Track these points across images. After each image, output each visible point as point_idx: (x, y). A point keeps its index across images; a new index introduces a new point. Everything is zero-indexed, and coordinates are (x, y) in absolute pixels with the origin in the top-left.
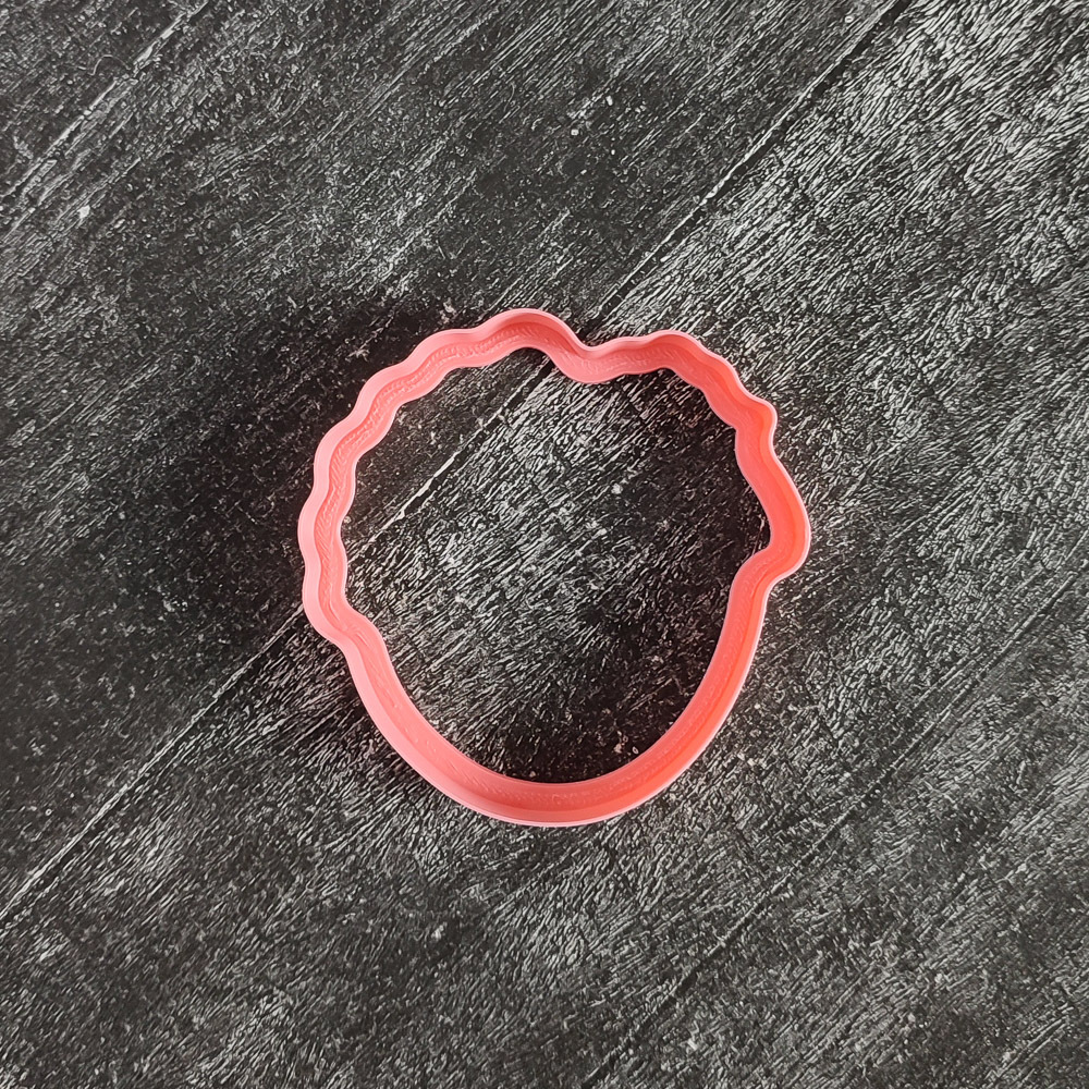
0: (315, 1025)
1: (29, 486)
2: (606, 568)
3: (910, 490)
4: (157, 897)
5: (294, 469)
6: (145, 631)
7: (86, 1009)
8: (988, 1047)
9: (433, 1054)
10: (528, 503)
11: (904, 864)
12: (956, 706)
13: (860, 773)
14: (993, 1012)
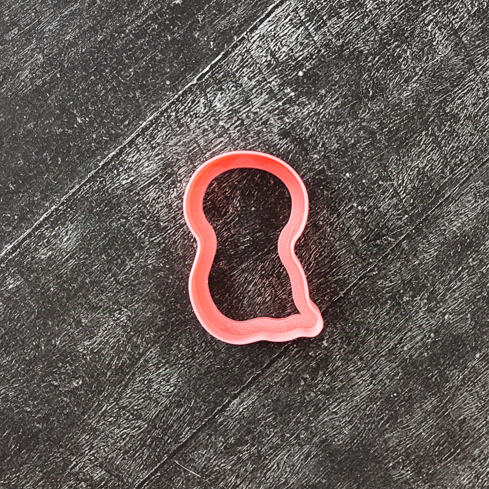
0: (142, 326)
1: (14, 59)
2: (293, 111)
3: (444, 80)
4: (67, 260)
5: (143, 57)
6: (67, 132)
7: (30, 314)
8: (469, 351)
9: (199, 342)
10: (257, 79)
11: (432, 261)
12: (461, 185)
13: (412, 215)
14: (472, 335)
